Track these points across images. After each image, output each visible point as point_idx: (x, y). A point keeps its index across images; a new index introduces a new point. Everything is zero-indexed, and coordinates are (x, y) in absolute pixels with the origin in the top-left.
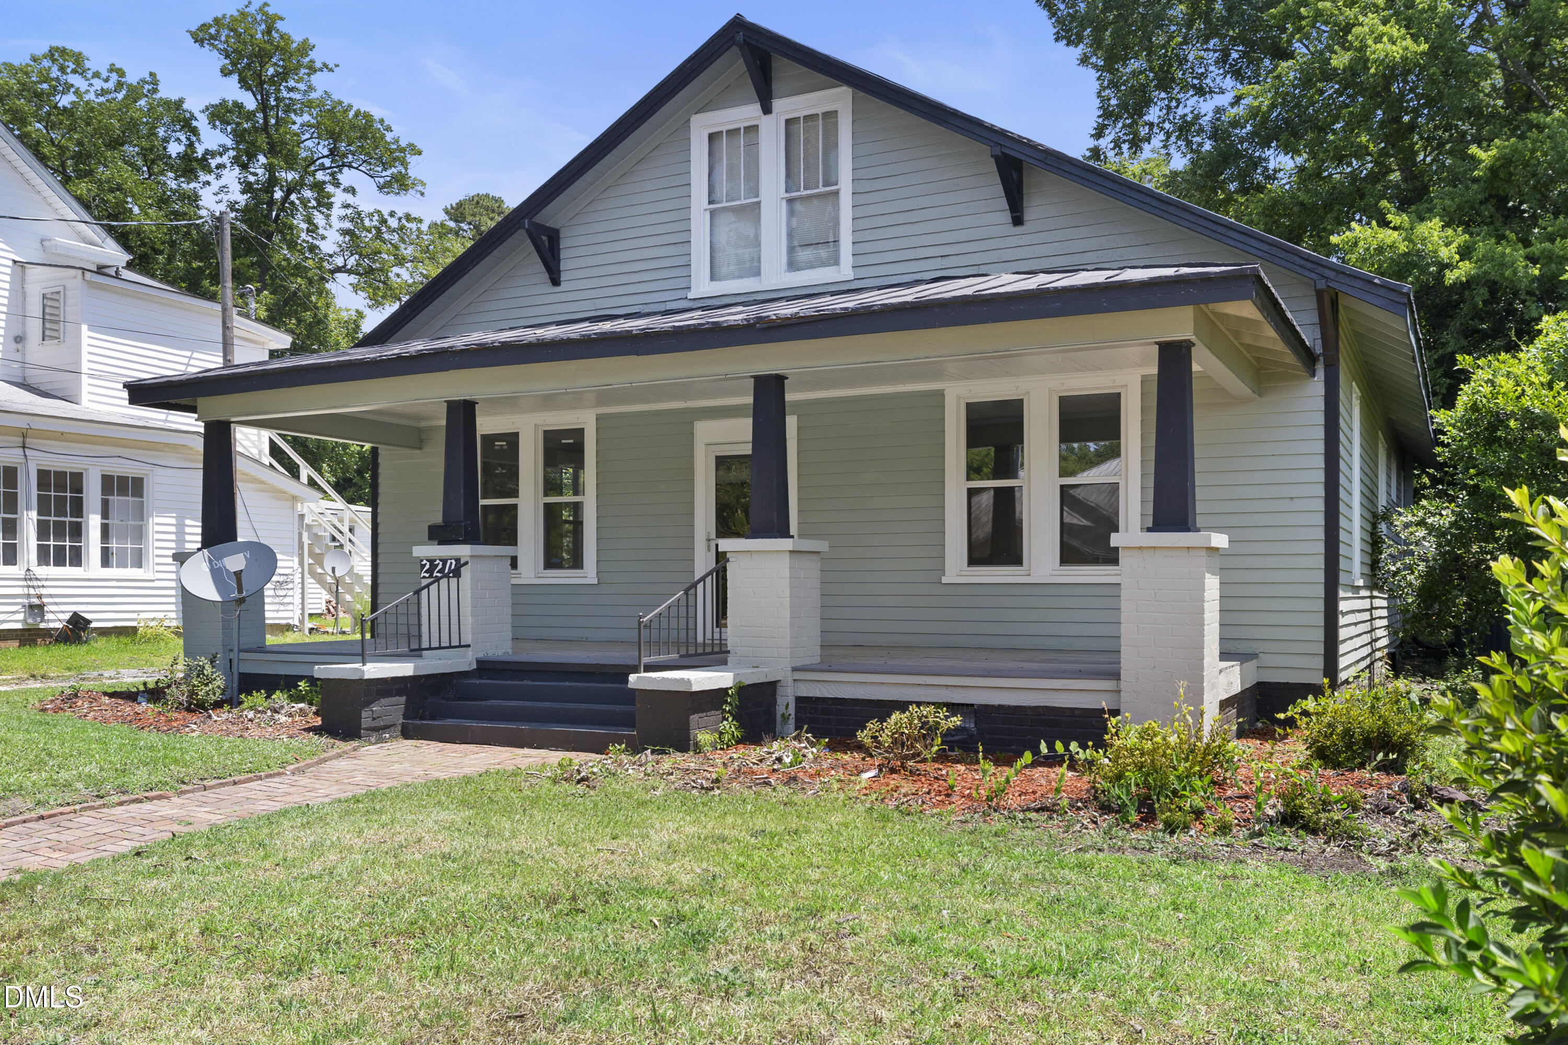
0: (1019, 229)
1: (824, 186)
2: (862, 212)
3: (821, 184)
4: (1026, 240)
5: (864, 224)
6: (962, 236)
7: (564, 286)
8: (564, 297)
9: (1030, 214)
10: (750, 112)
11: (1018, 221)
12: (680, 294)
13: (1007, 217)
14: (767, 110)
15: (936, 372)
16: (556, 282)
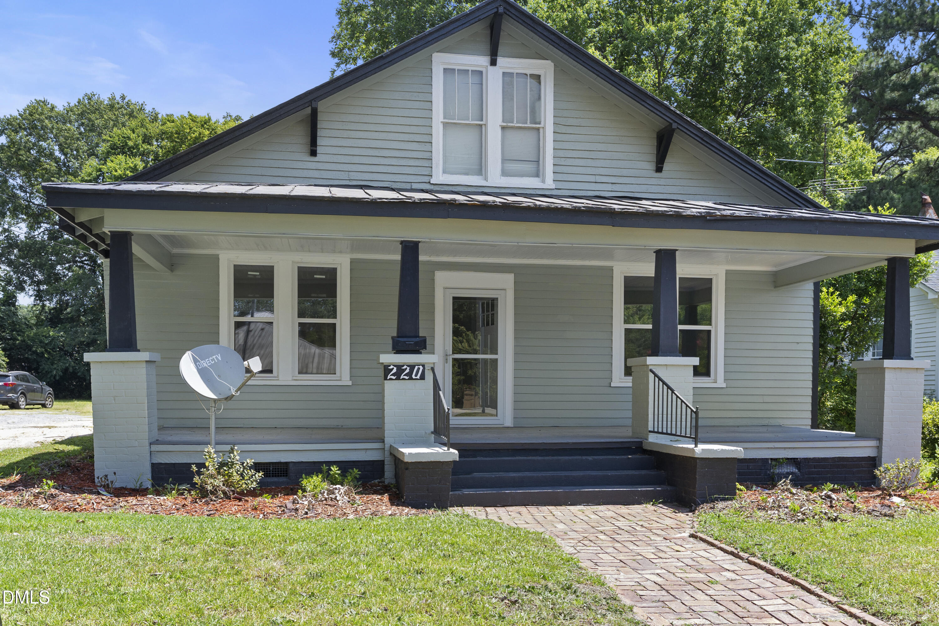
0: (658, 174)
1: (531, 123)
2: (560, 145)
3: (529, 121)
4: (662, 182)
5: (561, 153)
6: (625, 172)
7: (319, 158)
8: (320, 166)
9: (666, 166)
10: (482, 61)
11: (659, 169)
12: (426, 179)
13: (653, 166)
14: (493, 63)
15: (608, 254)
16: (313, 153)
